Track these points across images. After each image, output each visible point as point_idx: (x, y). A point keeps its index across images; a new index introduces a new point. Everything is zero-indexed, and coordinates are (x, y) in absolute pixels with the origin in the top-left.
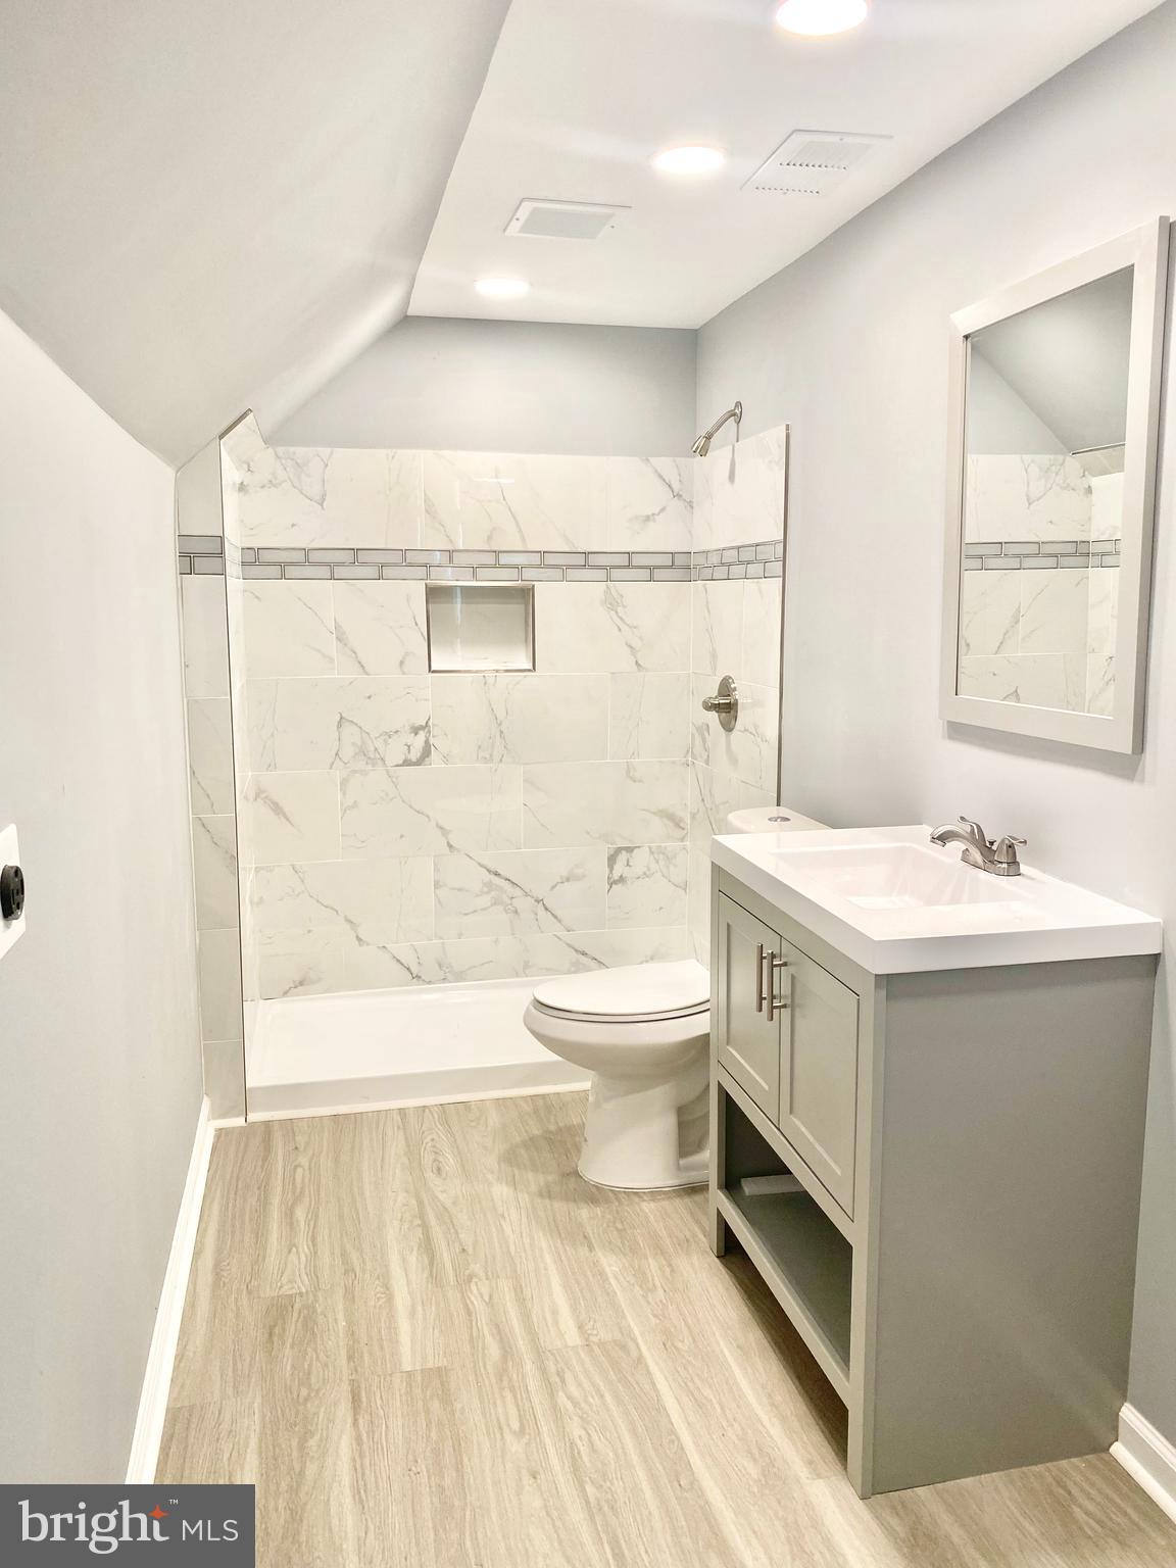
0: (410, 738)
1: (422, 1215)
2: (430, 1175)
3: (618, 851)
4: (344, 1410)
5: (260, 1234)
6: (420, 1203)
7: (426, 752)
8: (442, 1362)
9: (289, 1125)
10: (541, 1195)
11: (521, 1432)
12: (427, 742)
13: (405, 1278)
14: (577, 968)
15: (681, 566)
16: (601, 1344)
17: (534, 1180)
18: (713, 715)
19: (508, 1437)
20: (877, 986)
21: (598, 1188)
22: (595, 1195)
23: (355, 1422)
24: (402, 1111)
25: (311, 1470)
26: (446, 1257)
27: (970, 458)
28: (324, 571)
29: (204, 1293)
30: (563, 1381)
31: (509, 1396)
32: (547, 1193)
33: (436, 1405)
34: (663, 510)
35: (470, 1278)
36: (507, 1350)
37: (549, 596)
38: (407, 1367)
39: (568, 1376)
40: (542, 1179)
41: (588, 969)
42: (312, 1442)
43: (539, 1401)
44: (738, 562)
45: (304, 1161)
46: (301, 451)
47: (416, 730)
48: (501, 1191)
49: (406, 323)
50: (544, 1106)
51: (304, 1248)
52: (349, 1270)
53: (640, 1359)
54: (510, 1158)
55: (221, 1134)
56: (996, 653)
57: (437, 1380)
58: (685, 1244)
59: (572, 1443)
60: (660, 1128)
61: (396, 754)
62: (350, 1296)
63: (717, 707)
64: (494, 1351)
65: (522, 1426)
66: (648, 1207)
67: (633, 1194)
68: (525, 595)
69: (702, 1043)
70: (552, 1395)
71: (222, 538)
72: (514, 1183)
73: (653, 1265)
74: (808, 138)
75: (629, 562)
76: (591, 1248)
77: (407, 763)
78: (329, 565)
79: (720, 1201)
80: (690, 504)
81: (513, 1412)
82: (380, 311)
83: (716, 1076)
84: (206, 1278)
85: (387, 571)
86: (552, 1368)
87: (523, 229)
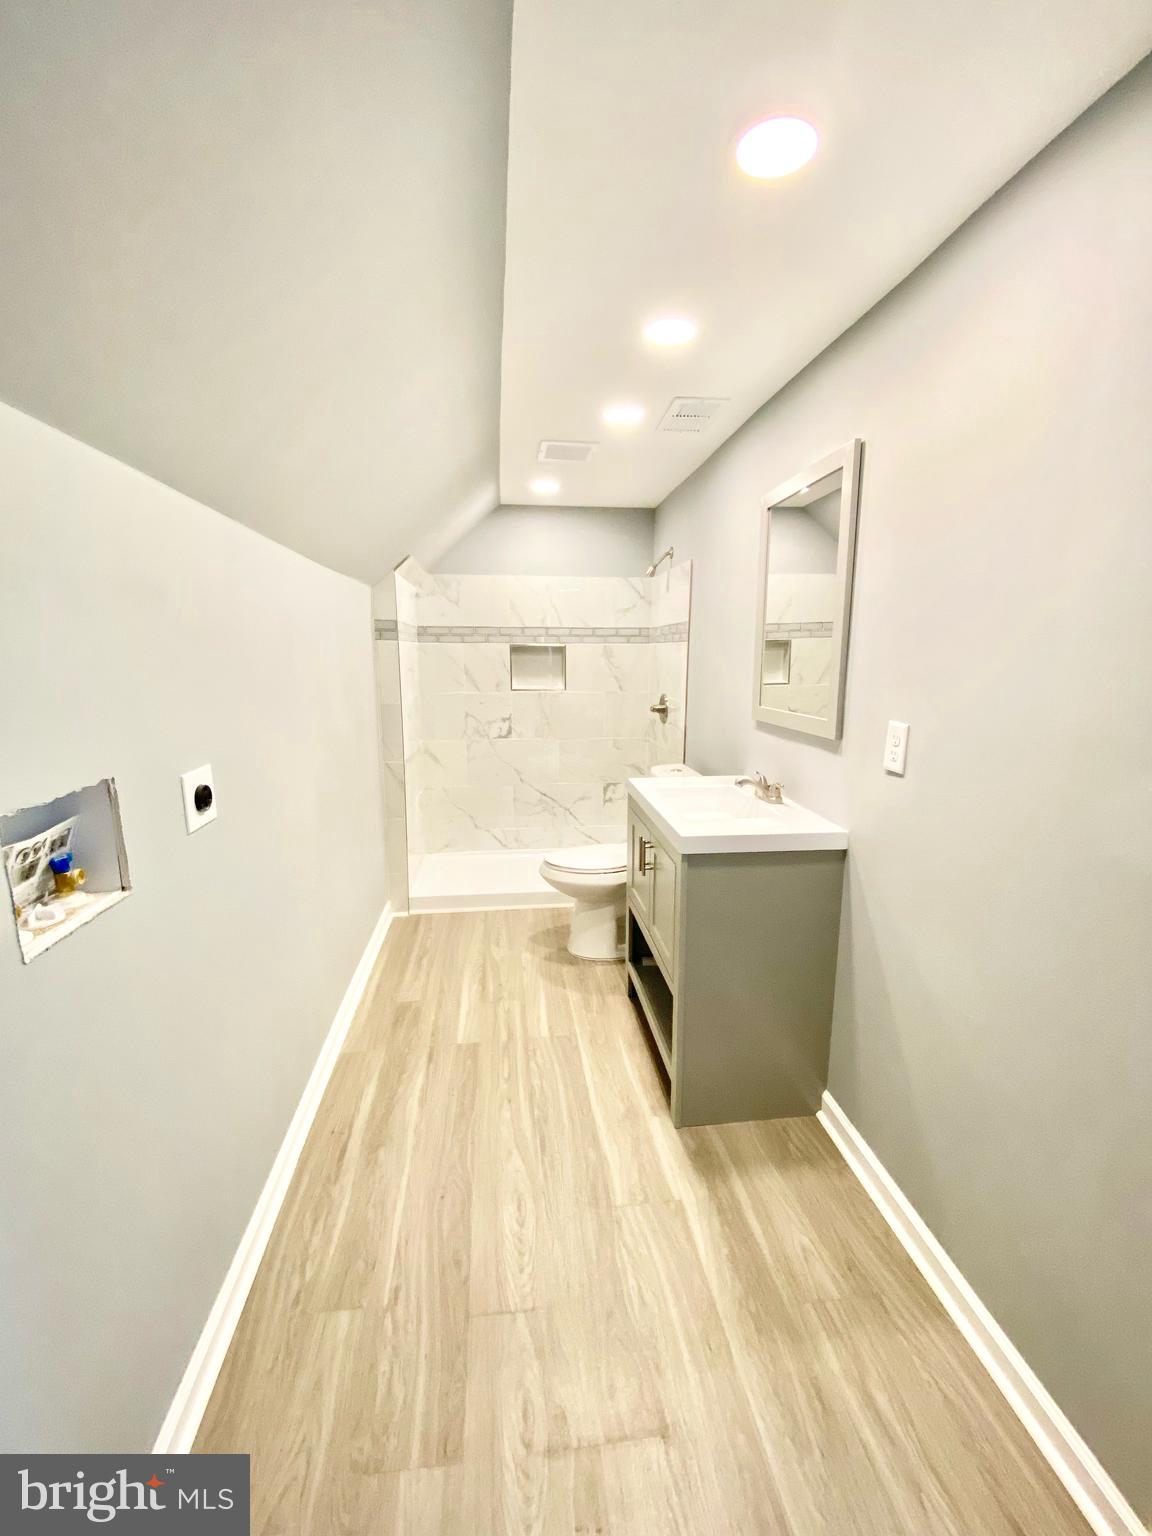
0: (501, 724)
1: (484, 966)
2: (493, 946)
3: (609, 785)
4: (424, 1060)
5: (403, 972)
6: (484, 960)
7: (509, 732)
8: (477, 1040)
9: (429, 917)
10: (546, 958)
11: (507, 1080)
12: (510, 727)
13: (468, 995)
14: (587, 843)
15: (643, 635)
16: (557, 1037)
17: (544, 951)
18: (657, 715)
19: (501, 1081)
20: (683, 861)
21: (575, 957)
22: (574, 961)
23: (428, 1068)
24: (486, 913)
25: (401, 1090)
26: (491, 987)
27: (769, 576)
28: (458, 639)
29: (370, 997)
30: (535, 1054)
31: (506, 1060)
32: (548, 958)
33: (469, 1062)
34: (635, 606)
35: (500, 999)
36: (511, 1036)
37: (573, 651)
38: (459, 1042)
39: (538, 1053)
40: (547, 950)
41: (592, 844)
42: (405, 1076)
43: (521, 1063)
44: (671, 633)
45: (433, 935)
46: (446, 577)
47: (504, 720)
48: (526, 956)
49: (501, 509)
50: (558, 913)
51: (423, 978)
52: (442, 991)
53: (576, 1048)
54: (534, 939)
55: (396, 920)
56: (818, 683)
57: (473, 1051)
58: (614, 990)
59: (533, 1087)
60: (608, 929)
61: (494, 732)
62: (439, 1006)
63: (659, 710)
64: (504, 1036)
65: (509, 1076)
66: (599, 969)
67: (594, 961)
68: (561, 651)
69: (623, 886)
70: (528, 1060)
71: (396, 622)
72: (533, 952)
73: (595, 1000)
74: (685, 401)
75: (617, 634)
76: (565, 988)
77: (500, 737)
78: (460, 635)
79: (630, 968)
80: (650, 603)
81: (506, 1071)
82: (483, 501)
83: (629, 904)
84: (372, 989)
85: (491, 638)
86: (531, 1047)
87: (547, 456)
